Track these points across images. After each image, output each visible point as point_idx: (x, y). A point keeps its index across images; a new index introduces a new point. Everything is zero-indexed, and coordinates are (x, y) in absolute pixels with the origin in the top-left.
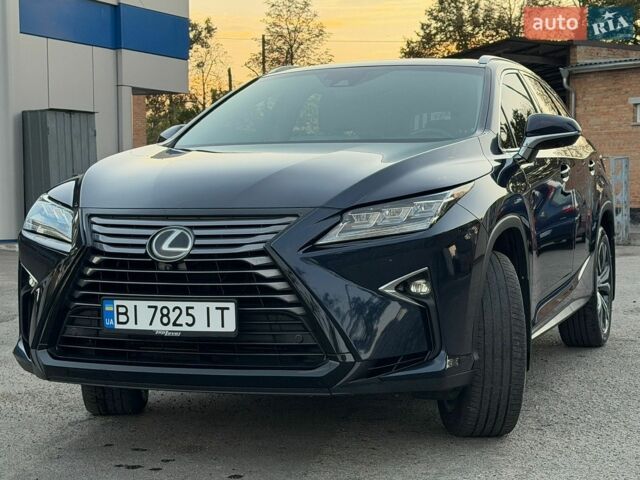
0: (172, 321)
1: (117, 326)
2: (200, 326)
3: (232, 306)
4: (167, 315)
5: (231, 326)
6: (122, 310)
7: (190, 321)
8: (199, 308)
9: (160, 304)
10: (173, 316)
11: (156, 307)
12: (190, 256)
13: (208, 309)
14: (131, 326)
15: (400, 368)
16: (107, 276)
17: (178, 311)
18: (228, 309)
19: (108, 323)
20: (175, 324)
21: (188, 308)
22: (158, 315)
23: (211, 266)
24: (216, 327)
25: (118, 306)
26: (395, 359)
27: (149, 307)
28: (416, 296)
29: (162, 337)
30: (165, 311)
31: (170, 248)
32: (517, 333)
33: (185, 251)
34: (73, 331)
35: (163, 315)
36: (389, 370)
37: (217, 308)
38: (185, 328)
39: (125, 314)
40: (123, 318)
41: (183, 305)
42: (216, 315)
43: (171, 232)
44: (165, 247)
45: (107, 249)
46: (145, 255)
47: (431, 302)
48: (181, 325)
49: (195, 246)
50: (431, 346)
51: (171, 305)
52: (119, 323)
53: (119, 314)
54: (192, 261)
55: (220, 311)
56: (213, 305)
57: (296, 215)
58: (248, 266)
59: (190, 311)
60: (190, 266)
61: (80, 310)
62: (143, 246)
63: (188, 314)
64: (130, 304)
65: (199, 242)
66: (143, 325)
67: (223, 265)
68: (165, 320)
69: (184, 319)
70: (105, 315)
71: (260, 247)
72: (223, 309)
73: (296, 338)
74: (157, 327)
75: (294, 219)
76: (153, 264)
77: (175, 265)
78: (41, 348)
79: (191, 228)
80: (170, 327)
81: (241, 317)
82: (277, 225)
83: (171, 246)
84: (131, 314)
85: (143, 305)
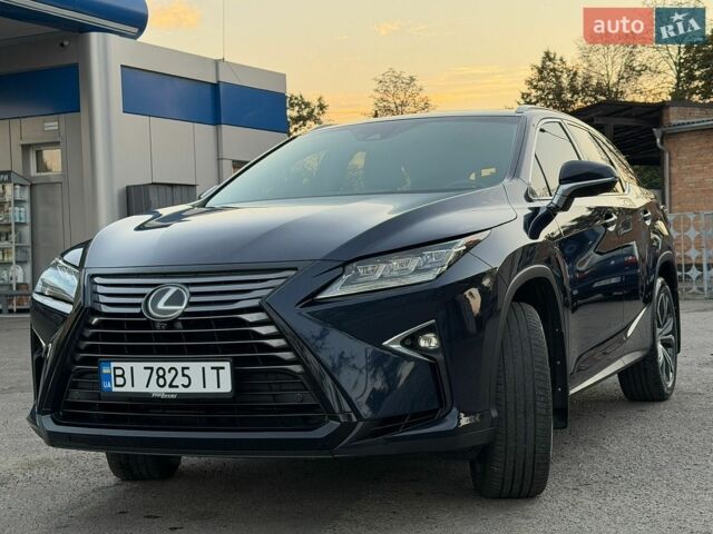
0: (168, 383)
1: (115, 389)
2: (196, 388)
3: (227, 365)
4: (163, 377)
5: (226, 387)
6: (119, 372)
7: (186, 381)
8: (195, 368)
9: (156, 365)
10: (169, 377)
11: (152, 369)
12: (184, 314)
13: (203, 369)
14: (128, 388)
15: (408, 427)
16: (106, 337)
17: (173, 372)
18: (223, 368)
19: (106, 385)
20: (171, 386)
21: (183, 369)
22: (155, 376)
23: (207, 324)
24: (211, 388)
25: (115, 368)
26: (401, 418)
27: (145, 368)
28: (424, 351)
29: (160, 398)
30: (161, 373)
31: (165, 307)
32: (541, 388)
33: (180, 309)
34: (76, 396)
35: (159, 377)
36: (396, 429)
37: (212, 368)
38: (181, 390)
39: (122, 376)
40: (120, 381)
41: (179, 366)
42: (211, 375)
43: (167, 290)
44: (161, 305)
45: (105, 309)
46: (141, 315)
47: (440, 357)
48: (177, 387)
49: (190, 304)
50: (442, 403)
51: (167, 366)
52: (116, 386)
53: (115, 376)
54: (188, 320)
55: (215, 371)
56: (208, 365)
57: (295, 269)
58: (245, 323)
59: (186, 372)
60: (186, 324)
61: (82, 374)
62: (138, 305)
63: (184, 375)
64: (126, 366)
65: (194, 299)
66: (140, 388)
67: (219, 323)
68: (161, 382)
69: (180, 380)
70: (103, 378)
71: (255, 303)
72: (218, 369)
73: (295, 398)
74: (154, 389)
75: (293, 273)
76: (149, 324)
77: (171, 324)
78: (45, 413)
79: (187, 285)
80: (167, 389)
81: (237, 377)
82: (275, 280)
83: (166, 304)
84: (128, 376)
85: (139, 367)
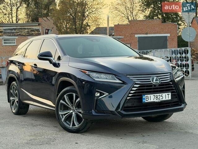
1: (146, 101)
2: (164, 99)
3: (170, 93)
4: (157, 97)
5: (170, 98)
6: (147, 97)
8: (164, 95)
9: (156, 95)
10: (158, 97)
11: (155, 96)
14: (149, 101)
17: (159, 96)
19: (144, 101)
20: (159, 99)
22: (155, 97)
24: (167, 99)
25: (146, 96)
29: (156, 103)
30: (157, 96)
33: (159, 82)
35: (156, 97)
38: (161, 100)
39: (148, 98)
40: (147, 99)
41: (161, 94)
42: (167, 96)
44: (154, 81)
51: (158, 95)
52: (146, 100)
53: (146, 98)
54: (162, 85)
56: (166, 94)
59: (162, 96)
64: (149, 96)
66: (152, 100)
68: (157, 98)
69: (161, 98)
70: (143, 99)
72: (168, 94)
74: (155, 100)
77: (155, 85)
80: (158, 100)
84: (149, 98)
85: (152, 96)
